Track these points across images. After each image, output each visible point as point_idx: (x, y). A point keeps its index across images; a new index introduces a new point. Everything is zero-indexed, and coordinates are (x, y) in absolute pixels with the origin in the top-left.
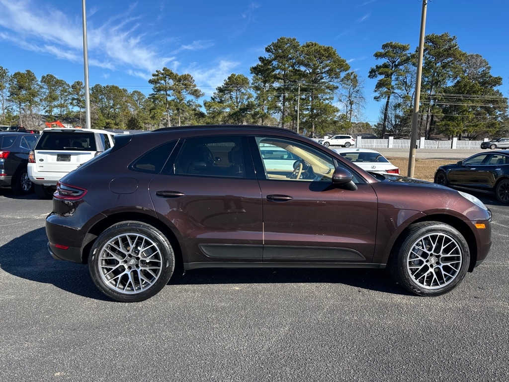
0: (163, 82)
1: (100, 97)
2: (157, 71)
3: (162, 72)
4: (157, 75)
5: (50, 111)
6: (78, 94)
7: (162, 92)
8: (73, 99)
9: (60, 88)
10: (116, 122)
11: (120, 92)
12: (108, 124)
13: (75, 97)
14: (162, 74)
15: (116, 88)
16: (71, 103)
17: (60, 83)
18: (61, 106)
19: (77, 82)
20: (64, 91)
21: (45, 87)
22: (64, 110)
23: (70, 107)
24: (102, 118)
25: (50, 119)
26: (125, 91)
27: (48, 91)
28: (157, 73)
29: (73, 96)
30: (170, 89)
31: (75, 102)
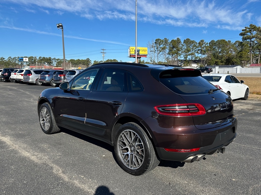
0: (249, 34)
1: (214, 47)
2: (245, 28)
3: (249, 27)
4: (245, 30)
5: (186, 58)
6: (201, 47)
7: (248, 40)
8: (199, 50)
9: (192, 45)
10: (222, 60)
11: (226, 43)
12: (216, 62)
13: (200, 49)
14: (249, 29)
15: (224, 41)
16: (197, 52)
17: (193, 42)
18: (192, 54)
19: (201, 41)
20: (195, 46)
21: (185, 45)
22: (193, 56)
23: (196, 54)
24: (213, 59)
25: (186, 62)
26: (229, 42)
27: (186, 47)
29: (199, 49)
30: (253, 37)
31: (199, 52)
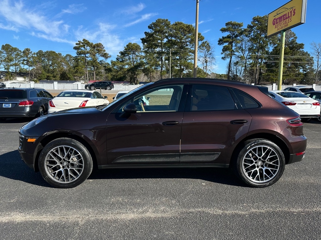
0: (83, 48)
1: (43, 59)
2: (79, 41)
3: (82, 42)
4: (79, 44)
5: (8, 69)
6: (27, 57)
7: (82, 55)
8: (24, 60)
9: (15, 53)
10: (54, 75)
11: (56, 55)
12: (48, 76)
13: (26, 59)
14: (82, 43)
15: (54, 52)
16: (23, 63)
17: (15, 49)
18: (15, 65)
19: (27, 49)
20: (18, 55)
21: (4, 52)
22: (17, 68)
23: (22, 66)
24: (44, 72)
25: (8, 74)
26: (60, 54)
27: (6, 55)
28: (78, 43)
29: (24, 59)
30: (88, 53)
31: (25, 62)
